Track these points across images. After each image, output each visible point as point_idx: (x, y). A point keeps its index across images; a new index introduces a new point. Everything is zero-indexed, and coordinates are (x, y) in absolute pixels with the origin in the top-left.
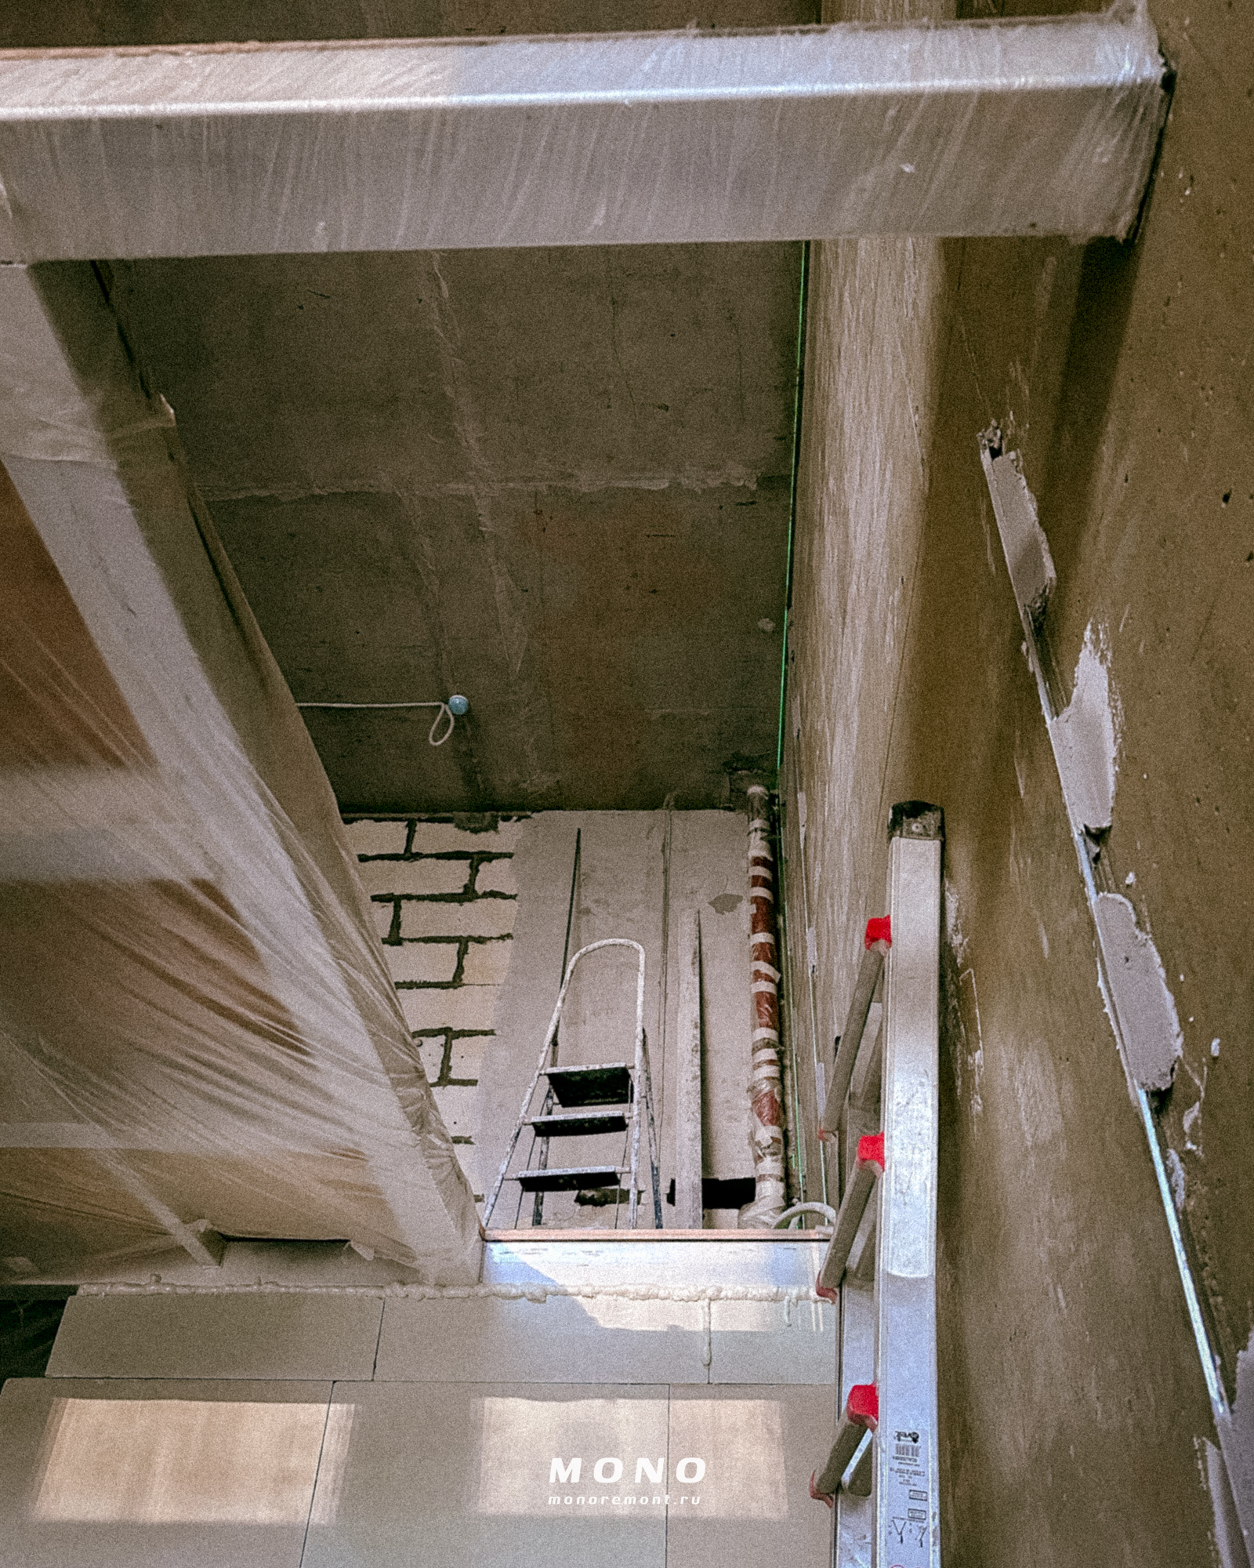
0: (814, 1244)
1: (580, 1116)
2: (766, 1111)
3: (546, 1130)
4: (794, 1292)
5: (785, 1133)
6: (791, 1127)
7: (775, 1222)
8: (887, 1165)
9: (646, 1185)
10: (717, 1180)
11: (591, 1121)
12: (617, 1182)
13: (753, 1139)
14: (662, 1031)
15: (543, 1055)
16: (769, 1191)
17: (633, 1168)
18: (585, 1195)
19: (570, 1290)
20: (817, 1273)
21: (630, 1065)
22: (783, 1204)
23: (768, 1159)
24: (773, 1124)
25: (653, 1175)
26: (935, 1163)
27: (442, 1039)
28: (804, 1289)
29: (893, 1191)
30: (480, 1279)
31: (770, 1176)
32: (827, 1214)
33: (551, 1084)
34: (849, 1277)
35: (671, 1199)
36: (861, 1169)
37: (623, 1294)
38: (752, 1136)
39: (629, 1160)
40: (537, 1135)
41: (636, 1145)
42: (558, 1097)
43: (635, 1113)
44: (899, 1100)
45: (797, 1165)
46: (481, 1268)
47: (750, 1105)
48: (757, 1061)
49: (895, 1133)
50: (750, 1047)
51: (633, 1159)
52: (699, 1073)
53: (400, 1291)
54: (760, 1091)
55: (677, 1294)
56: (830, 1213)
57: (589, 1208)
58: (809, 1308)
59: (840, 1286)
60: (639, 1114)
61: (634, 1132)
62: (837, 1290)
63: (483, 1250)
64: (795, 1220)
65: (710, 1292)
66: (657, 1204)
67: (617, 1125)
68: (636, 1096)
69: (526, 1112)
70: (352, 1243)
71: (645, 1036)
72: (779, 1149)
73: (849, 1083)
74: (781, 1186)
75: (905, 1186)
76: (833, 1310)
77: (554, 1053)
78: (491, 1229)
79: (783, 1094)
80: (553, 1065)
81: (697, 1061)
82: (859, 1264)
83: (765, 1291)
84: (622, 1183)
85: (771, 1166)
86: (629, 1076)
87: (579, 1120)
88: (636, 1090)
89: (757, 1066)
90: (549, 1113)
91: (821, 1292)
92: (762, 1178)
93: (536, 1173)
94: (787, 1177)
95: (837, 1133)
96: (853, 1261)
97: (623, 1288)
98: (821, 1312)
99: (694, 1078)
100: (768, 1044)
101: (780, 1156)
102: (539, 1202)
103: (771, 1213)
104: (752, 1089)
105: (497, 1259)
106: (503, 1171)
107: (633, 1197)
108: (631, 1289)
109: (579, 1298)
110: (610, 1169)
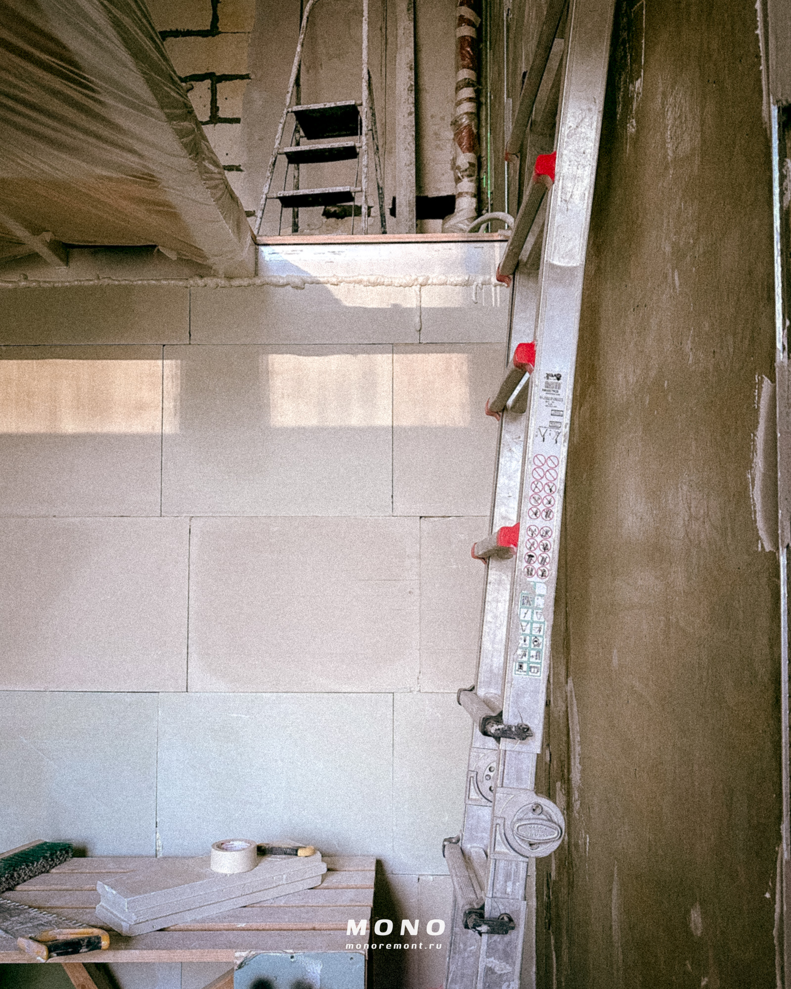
0: (497, 244)
1: (321, 147)
2: (465, 142)
3: (296, 158)
4: (480, 279)
5: (479, 158)
6: (483, 154)
7: (468, 229)
8: (557, 178)
9: (374, 201)
10: (426, 197)
11: (331, 150)
12: (352, 199)
13: (454, 164)
14: (384, 74)
15: (289, 95)
16: (466, 205)
17: (364, 188)
18: (329, 210)
19: (322, 280)
20: (497, 266)
21: (359, 102)
22: (475, 214)
23: (466, 180)
24: (470, 152)
25: (379, 194)
26: (593, 177)
27: (208, 82)
28: (488, 277)
29: (559, 199)
30: (256, 274)
31: (467, 193)
32: (507, 220)
33: (297, 120)
34: (521, 266)
35: (393, 212)
36: (537, 182)
37: (360, 282)
38: (454, 160)
39: (361, 181)
40: (290, 162)
41: (365, 170)
42: (304, 131)
43: (364, 144)
44: (570, 124)
45: (487, 185)
46: (256, 264)
47: (452, 136)
48: (458, 99)
49: (565, 152)
50: (454, 85)
51: (364, 181)
52: (413, 110)
53: (200, 282)
54: (461, 124)
55: (396, 282)
56: (510, 220)
57: (333, 220)
58: (490, 290)
59: (514, 274)
60: (367, 144)
61: (364, 159)
62: (511, 277)
63: (256, 252)
64: (483, 226)
65: (421, 280)
66: (383, 216)
67: (350, 153)
68: (364, 129)
69: (279, 144)
70: (160, 247)
71: (370, 77)
72: (474, 171)
73: (531, 111)
74: (474, 200)
75: (569, 195)
76: (508, 291)
77: (298, 92)
78: (261, 236)
79: (479, 126)
80: (298, 104)
81: (412, 100)
82: (529, 257)
83: (460, 279)
84: (356, 199)
85: (467, 185)
86: (358, 112)
87: (321, 149)
88: (364, 124)
89: (459, 103)
90: (298, 144)
91: (501, 279)
92: (460, 194)
93: (290, 192)
94: (479, 194)
95: (519, 155)
96: (525, 255)
97: (360, 277)
98: (499, 294)
99: (410, 114)
100: (468, 84)
101: (474, 178)
102: (296, 216)
103: (466, 221)
104: (455, 123)
105: (267, 259)
106: (266, 192)
107: (364, 210)
108: (365, 278)
109: (328, 286)
110: (347, 189)
